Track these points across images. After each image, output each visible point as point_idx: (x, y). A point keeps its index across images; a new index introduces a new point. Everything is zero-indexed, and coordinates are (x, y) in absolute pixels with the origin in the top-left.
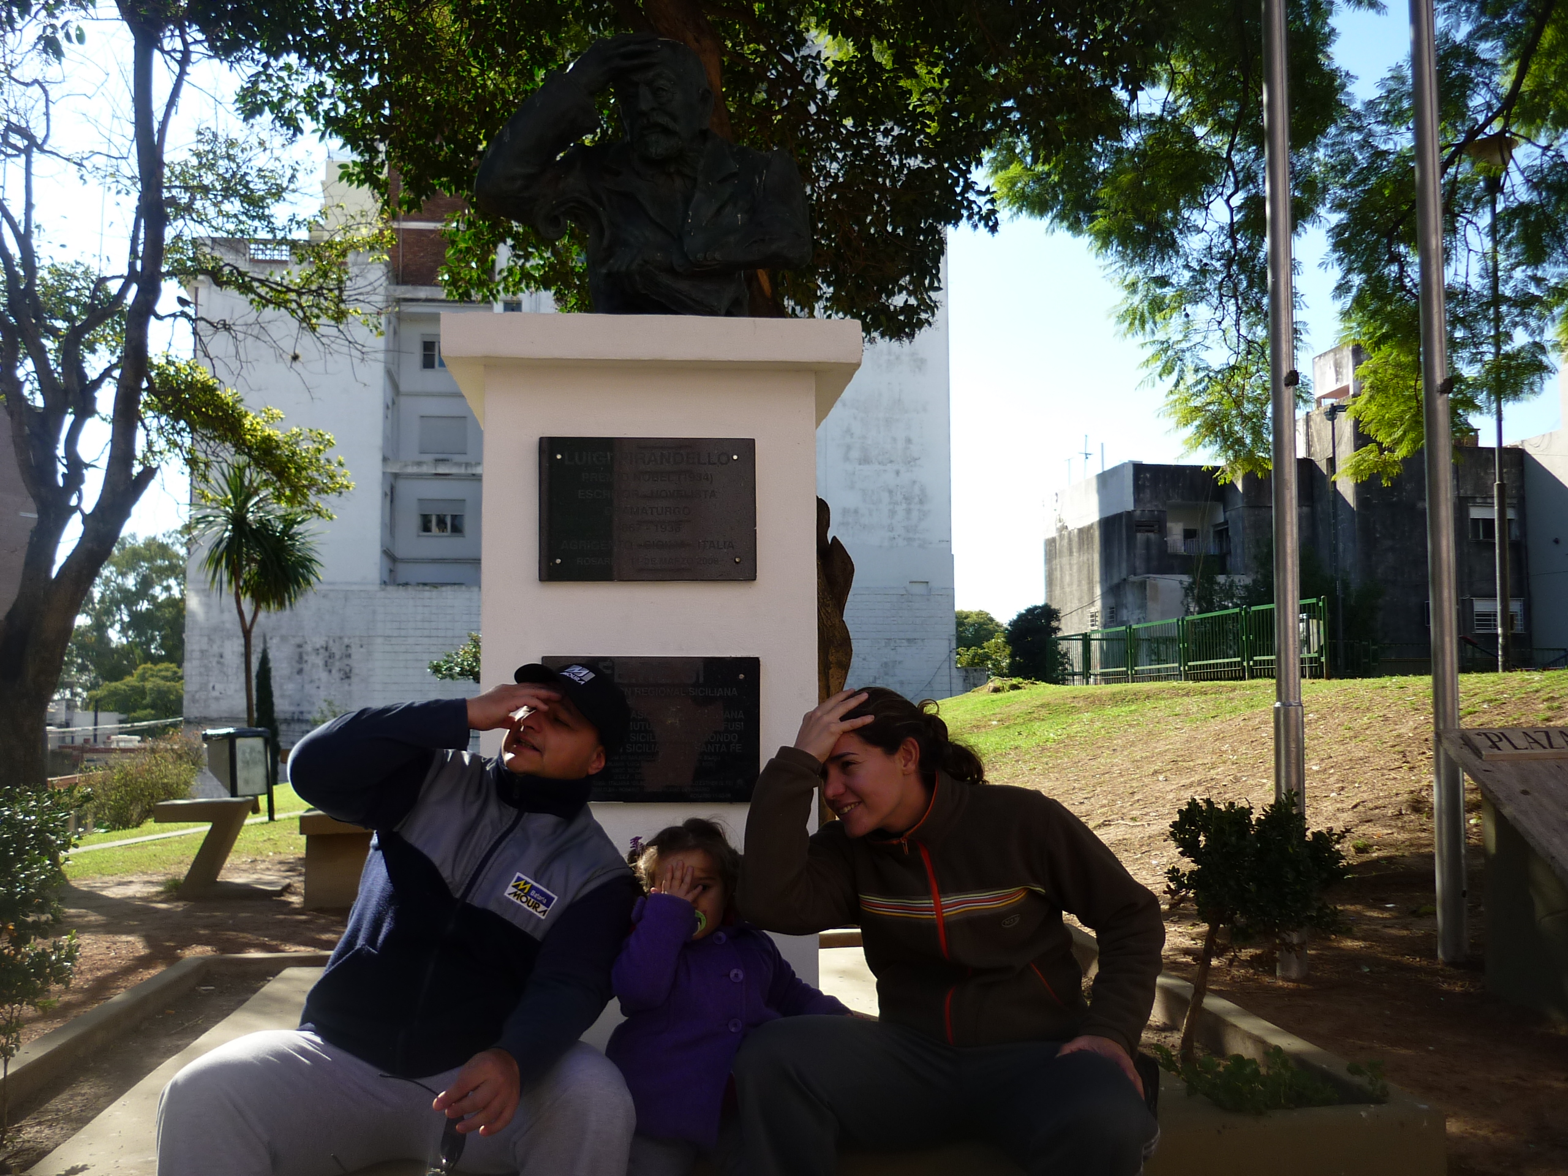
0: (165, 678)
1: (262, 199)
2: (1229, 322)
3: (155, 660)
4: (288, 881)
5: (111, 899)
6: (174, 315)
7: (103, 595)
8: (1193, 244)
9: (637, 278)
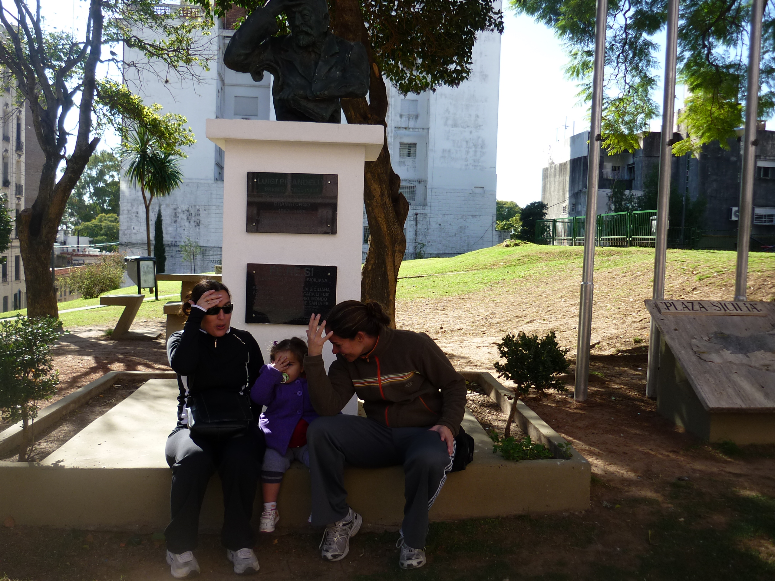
0: (111, 221)
2: (621, 75)
3: (107, 212)
4: (160, 332)
5: (81, 338)
6: (109, 60)
8: (608, 34)
9: (292, 102)
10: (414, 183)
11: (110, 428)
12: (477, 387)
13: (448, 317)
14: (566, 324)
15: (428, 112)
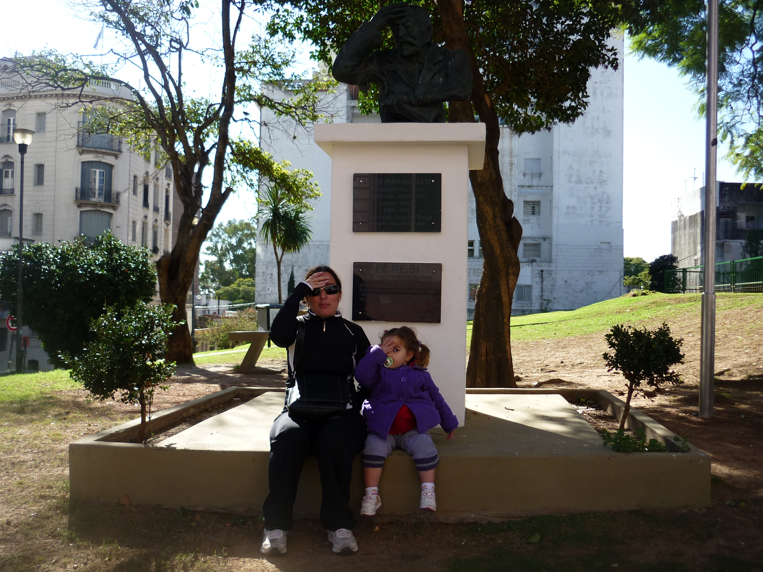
0: (249, 286)
1: (280, 66)
3: (244, 277)
5: (211, 372)
6: (242, 120)
7: (222, 247)
8: (734, 70)
9: (396, 107)
10: (539, 240)
11: (221, 423)
12: (593, 404)
13: (569, 353)
14: (693, 355)
15: (551, 170)
